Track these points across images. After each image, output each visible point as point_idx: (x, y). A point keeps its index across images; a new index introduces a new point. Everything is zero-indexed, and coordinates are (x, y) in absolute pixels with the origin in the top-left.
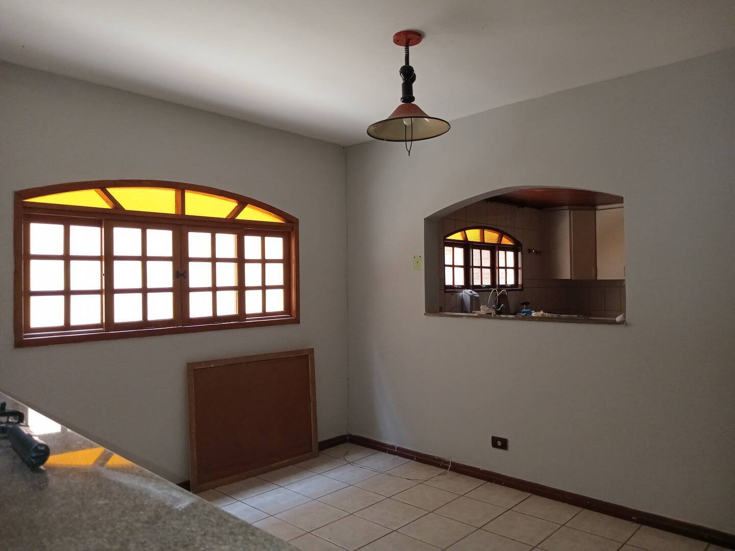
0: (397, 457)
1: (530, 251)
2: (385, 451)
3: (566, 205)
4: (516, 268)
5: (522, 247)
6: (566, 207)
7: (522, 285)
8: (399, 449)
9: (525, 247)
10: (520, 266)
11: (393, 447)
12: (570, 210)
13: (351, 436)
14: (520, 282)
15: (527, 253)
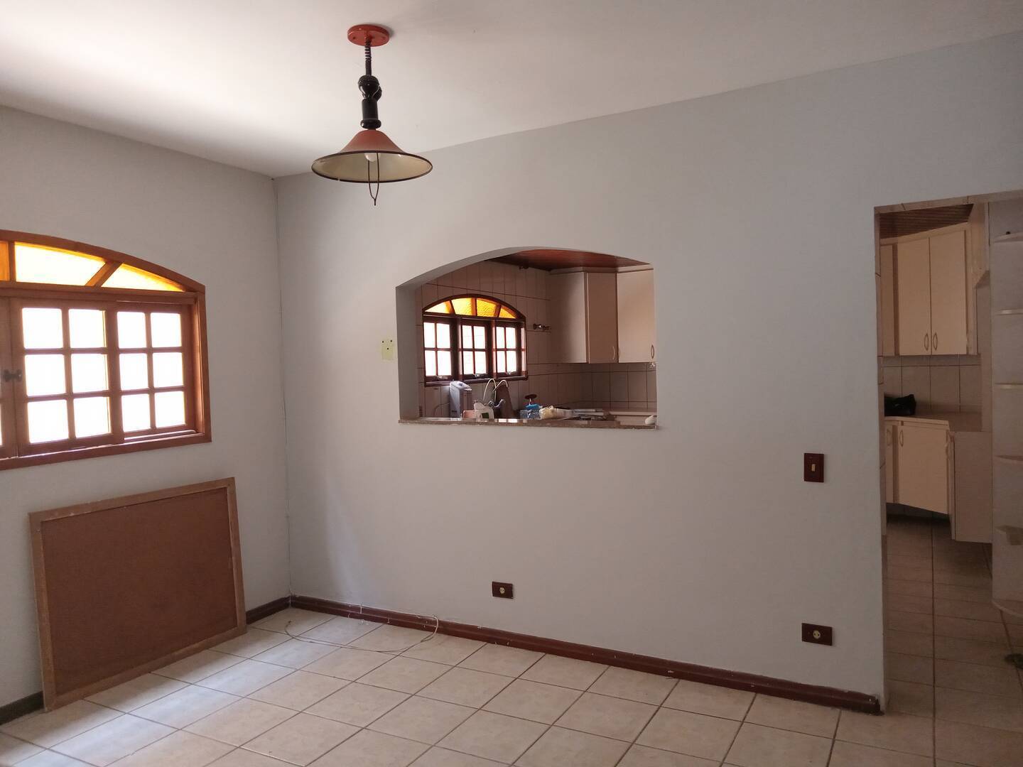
0: (362, 621)
1: (535, 326)
2: (344, 614)
3: (580, 266)
4: (518, 350)
5: (525, 321)
6: (581, 268)
7: (527, 372)
8: (365, 610)
9: (529, 322)
10: (523, 346)
11: (357, 608)
12: (586, 272)
13: (294, 598)
14: (524, 369)
15: (532, 329)
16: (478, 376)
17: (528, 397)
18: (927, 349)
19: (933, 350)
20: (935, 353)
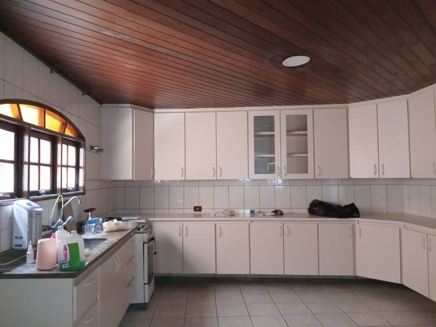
1: (92, 147)
4: (77, 167)
5: (84, 141)
6: (129, 105)
7: (84, 188)
10: (81, 164)
12: (133, 108)
14: (81, 184)
15: (90, 150)
16: (43, 192)
17: (87, 211)
18: (375, 174)
19: (381, 174)
20: (382, 176)
